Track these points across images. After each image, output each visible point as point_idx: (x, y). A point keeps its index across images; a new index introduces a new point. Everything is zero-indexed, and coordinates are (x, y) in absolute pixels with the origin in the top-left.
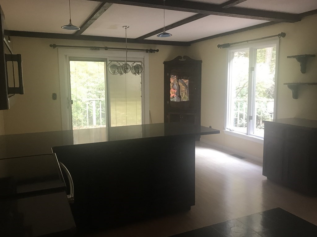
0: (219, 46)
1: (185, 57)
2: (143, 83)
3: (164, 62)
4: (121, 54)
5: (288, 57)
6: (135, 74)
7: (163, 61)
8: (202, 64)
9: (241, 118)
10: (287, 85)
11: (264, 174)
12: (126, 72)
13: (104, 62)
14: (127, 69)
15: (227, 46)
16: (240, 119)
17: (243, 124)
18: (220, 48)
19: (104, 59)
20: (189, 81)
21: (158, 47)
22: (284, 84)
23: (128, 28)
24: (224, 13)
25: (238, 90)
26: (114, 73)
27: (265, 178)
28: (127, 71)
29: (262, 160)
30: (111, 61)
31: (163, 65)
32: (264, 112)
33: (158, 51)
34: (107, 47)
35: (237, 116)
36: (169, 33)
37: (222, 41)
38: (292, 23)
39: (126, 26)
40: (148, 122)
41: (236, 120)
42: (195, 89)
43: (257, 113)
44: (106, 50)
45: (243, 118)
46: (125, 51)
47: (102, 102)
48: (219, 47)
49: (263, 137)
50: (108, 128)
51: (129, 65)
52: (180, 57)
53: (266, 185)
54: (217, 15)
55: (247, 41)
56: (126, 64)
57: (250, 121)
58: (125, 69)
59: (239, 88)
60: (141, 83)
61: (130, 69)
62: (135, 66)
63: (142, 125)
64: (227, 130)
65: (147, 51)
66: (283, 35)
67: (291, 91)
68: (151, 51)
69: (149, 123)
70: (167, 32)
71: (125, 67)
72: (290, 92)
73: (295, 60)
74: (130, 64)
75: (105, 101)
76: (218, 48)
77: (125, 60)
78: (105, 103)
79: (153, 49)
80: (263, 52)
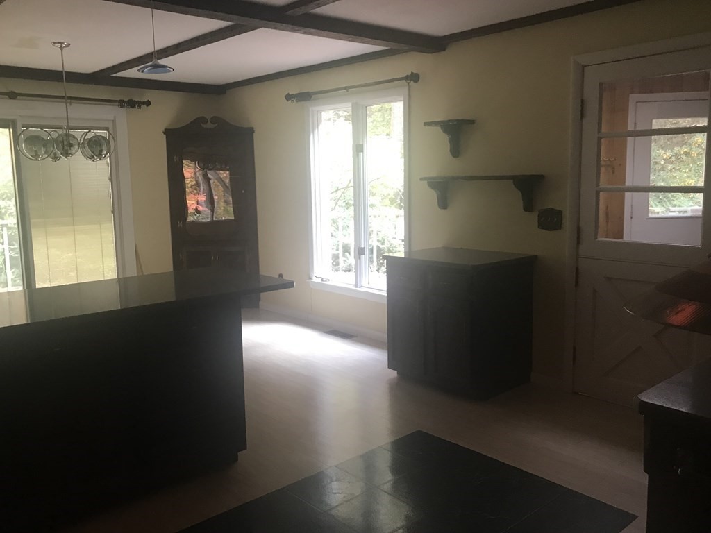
0: (288, 97)
1: (215, 120)
2: (115, 178)
3: (165, 130)
4: (53, 111)
5: (426, 124)
6: (92, 157)
7: (163, 129)
8: (255, 135)
9: (347, 254)
10: (426, 182)
11: (391, 366)
12: (66, 154)
13: (7, 130)
14: (71, 145)
15: (305, 97)
16: (344, 256)
17: (350, 265)
18: (290, 101)
19: (9, 120)
20: (230, 174)
21: (148, 95)
22: (421, 179)
23: (66, 46)
24: (291, 26)
25: (339, 193)
26: (36, 156)
27: (394, 374)
28: (69, 152)
29: (384, 336)
30: (28, 127)
31: (165, 136)
32: (390, 239)
33: (148, 104)
34: (14, 93)
35: (337, 250)
36: (166, 64)
37: (294, 86)
38: (430, 55)
39: (62, 43)
40: (132, 272)
41: (336, 257)
42: (243, 192)
43: (378, 241)
44: (11, 98)
45: (350, 254)
46: (62, 102)
47: (9, 228)
48: (288, 100)
49: (386, 289)
50: (28, 292)
51: (74, 137)
52: (202, 120)
53: (396, 389)
54: (275, 28)
55: (346, 88)
56: (68, 135)
57: (360, 258)
58: (65, 146)
59: (338, 190)
60: (111, 180)
61: (79, 147)
62: (90, 141)
63: (119, 280)
64: (314, 280)
65: (121, 103)
66: (414, 78)
67: (435, 193)
68: (132, 104)
69: (136, 275)
70: (161, 62)
71: (65, 143)
72: (433, 195)
73: (438, 129)
74: (78, 134)
75: (16, 226)
76: (286, 101)
77: (64, 124)
78: (17, 230)
79: (137, 100)
80: (387, 111)
